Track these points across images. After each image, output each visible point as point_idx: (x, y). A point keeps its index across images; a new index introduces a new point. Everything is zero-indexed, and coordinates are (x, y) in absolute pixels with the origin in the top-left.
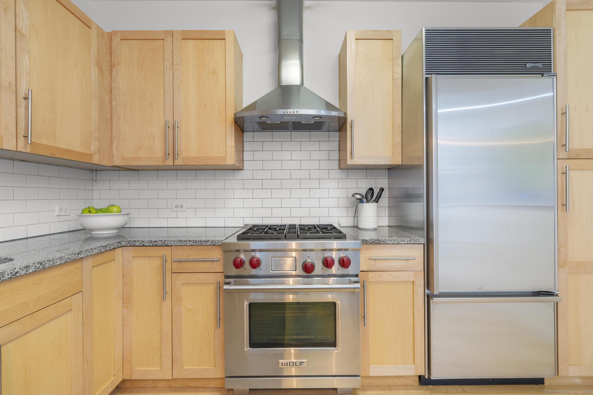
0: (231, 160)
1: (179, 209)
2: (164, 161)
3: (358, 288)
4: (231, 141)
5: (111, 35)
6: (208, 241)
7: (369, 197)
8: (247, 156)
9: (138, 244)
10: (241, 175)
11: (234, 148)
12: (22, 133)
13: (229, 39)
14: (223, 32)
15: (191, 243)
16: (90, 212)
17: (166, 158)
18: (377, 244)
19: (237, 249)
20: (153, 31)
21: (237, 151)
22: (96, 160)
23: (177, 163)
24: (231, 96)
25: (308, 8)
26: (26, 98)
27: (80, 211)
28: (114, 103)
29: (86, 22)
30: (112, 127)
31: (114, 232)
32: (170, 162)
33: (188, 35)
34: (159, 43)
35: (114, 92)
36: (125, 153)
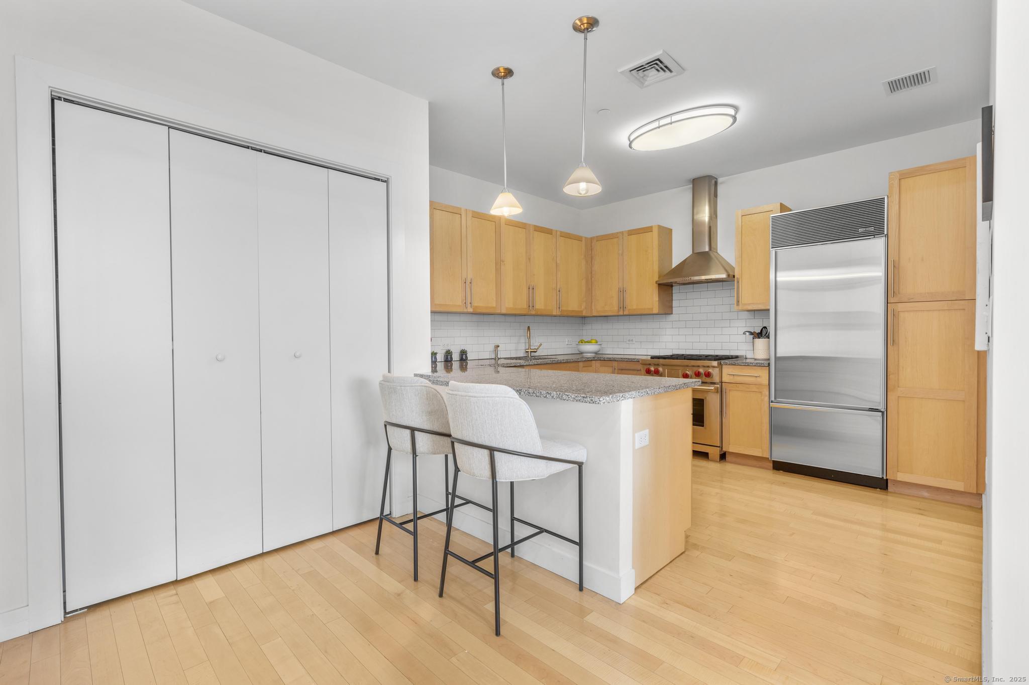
0: (656, 311)
1: (631, 342)
2: (618, 312)
3: (712, 390)
4: (656, 298)
5: (591, 240)
6: (635, 359)
9: (602, 359)
10: (671, 318)
11: (657, 303)
12: (558, 306)
13: (655, 232)
14: (652, 228)
16: (582, 342)
17: (619, 311)
18: (733, 365)
20: (612, 234)
21: (660, 301)
22: (584, 314)
23: (625, 312)
24: (656, 268)
26: (559, 291)
27: (577, 343)
28: (593, 279)
29: (579, 238)
30: (592, 293)
31: (593, 355)
32: (621, 313)
33: (631, 233)
34: (615, 240)
35: (593, 273)
36: (600, 307)
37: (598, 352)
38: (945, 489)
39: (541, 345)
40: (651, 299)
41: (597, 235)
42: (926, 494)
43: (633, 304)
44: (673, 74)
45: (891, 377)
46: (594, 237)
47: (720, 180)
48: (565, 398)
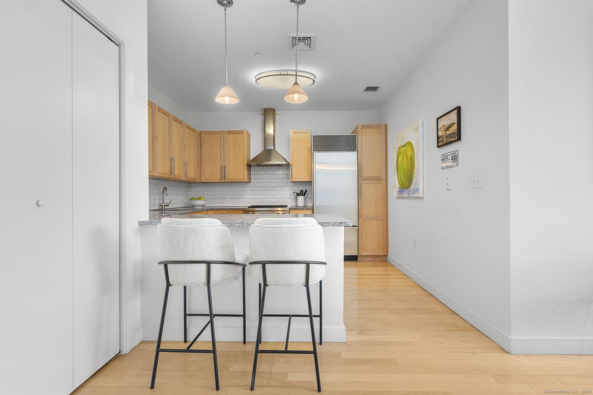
0: (246, 180)
1: (224, 199)
2: (221, 180)
4: (246, 173)
5: (201, 133)
6: (238, 208)
7: (301, 193)
8: (252, 177)
10: (250, 184)
12: (185, 174)
13: (245, 134)
14: (243, 131)
15: (233, 209)
16: (195, 199)
18: (296, 209)
19: (248, 210)
20: (216, 131)
21: (248, 175)
23: (225, 181)
24: (246, 155)
25: (278, 114)
26: (186, 164)
27: (189, 200)
28: (202, 158)
29: (194, 131)
30: (201, 167)
31: (201, 207)
32: (223, 181)
33: (229, 132)
34: (219, 136)
35: (202, 154)
36: (206, 177)
37: (204, 205)
38: (373, 255)
39: (171, 201)
40: (242, 173)
41: (205, 130)
42: (370, 259)
43: (231, 176)
44: (310, 49)
45: (360, 211)
46: (203, 131)
47: (277, 112)
48: (325, 225)
